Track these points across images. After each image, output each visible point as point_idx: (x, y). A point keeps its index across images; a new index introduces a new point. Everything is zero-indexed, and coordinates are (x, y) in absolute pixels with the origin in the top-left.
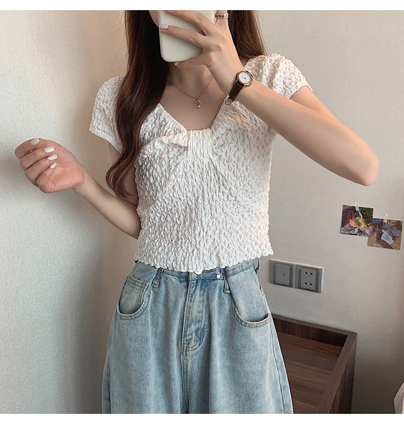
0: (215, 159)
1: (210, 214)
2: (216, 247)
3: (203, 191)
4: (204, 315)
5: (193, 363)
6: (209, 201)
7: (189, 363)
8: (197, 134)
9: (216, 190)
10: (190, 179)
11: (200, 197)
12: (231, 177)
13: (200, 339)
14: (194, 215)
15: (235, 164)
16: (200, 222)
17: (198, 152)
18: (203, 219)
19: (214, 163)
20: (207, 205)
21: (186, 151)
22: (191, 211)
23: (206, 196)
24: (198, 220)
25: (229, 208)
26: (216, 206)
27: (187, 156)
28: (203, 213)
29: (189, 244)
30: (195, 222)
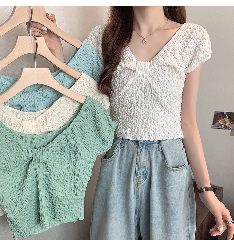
0: (150, 79)
1: (145, 110)
2: (148, 129)
3: (142, 97)
4: (147, 163)
5: (141, 191)
6: (145, 102)
7: (139, 191)
8: (142, 64)
9: (149, 97)
10: (134, 90)
11: (140, 100)
12: (158, 90)
13: (145, 177)
14: (136, 110)
15: (162, 83)
16: (139, 114)
17: (141, 74)
18: (141, 112)
19: (149, 81)
20: (143, 105)
21: (134, 73)
22: (134, 107)
23: (143, 99)
24: (138, 113)
25: (156, 108)
26: (148, 106)
27: (134, 76)
28: (141, 109)
29: (133, 125)
30: (136, 113)
